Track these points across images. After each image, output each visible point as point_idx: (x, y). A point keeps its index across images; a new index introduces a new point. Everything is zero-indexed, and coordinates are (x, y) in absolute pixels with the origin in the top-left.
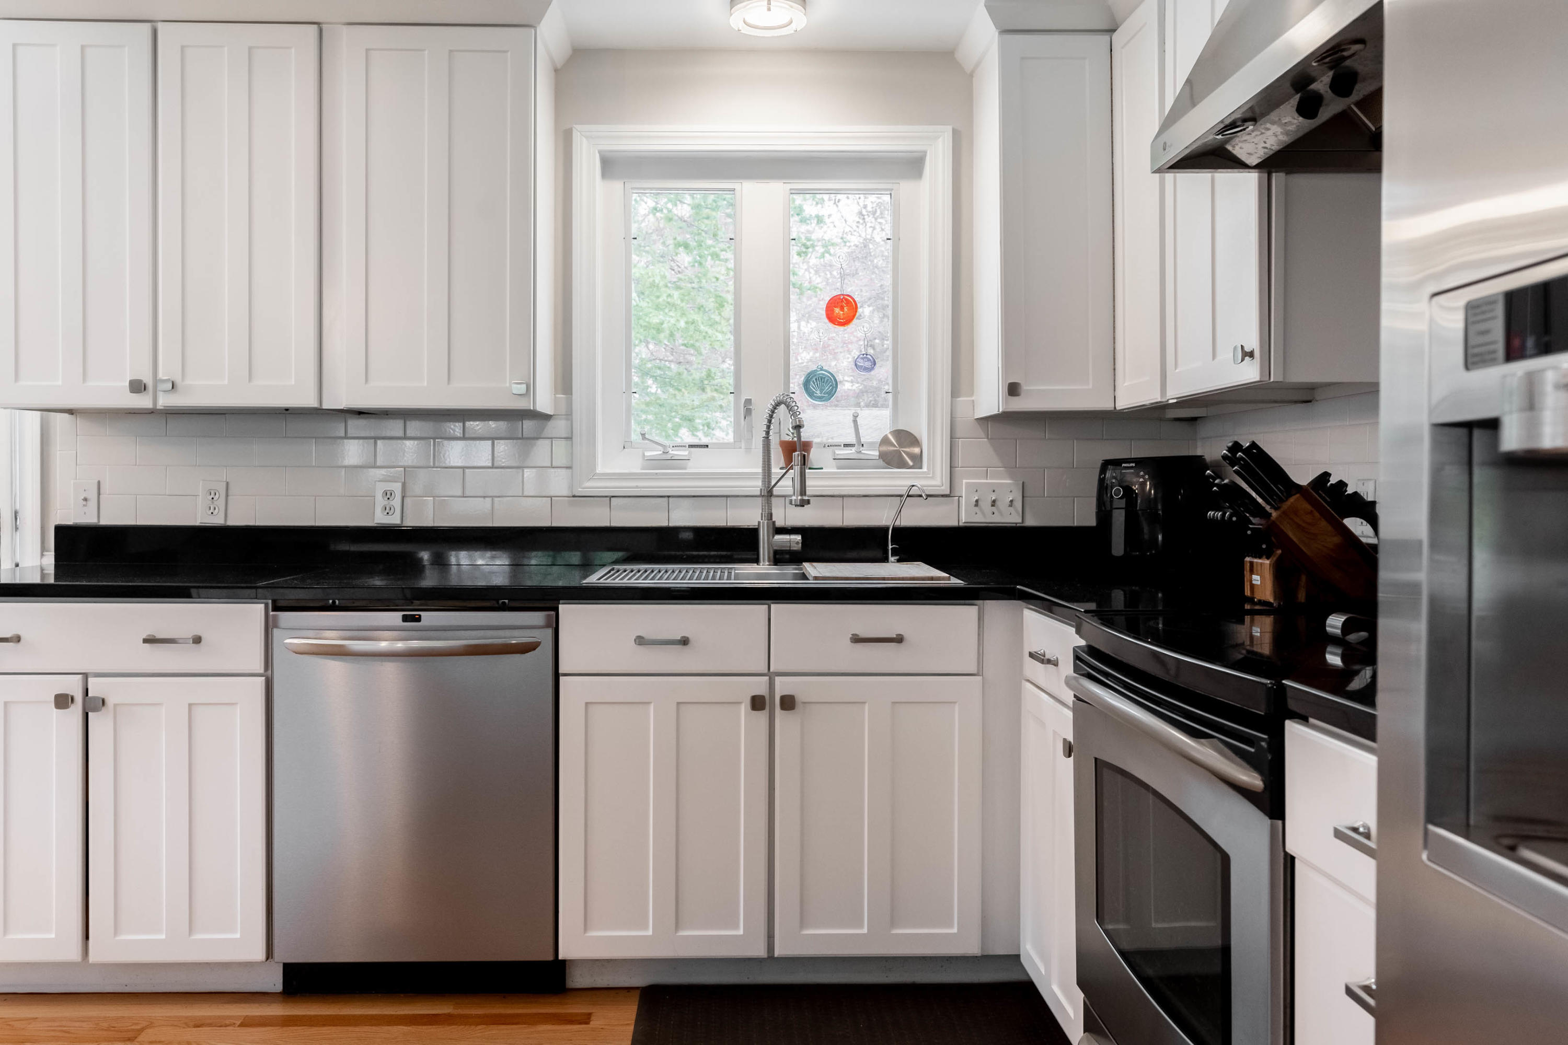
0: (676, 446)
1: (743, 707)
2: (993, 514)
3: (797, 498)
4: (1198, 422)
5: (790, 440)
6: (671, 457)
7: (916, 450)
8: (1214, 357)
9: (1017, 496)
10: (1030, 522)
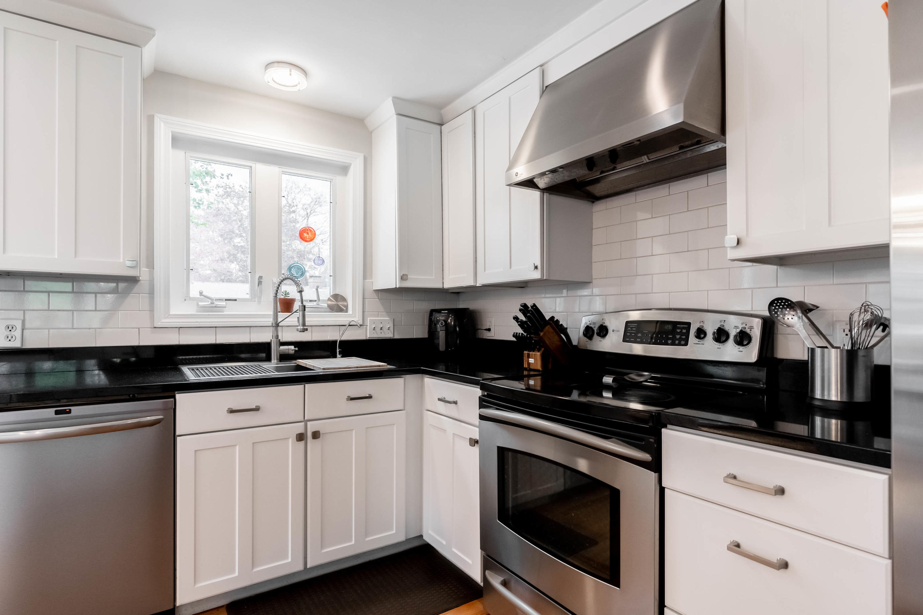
0: (217, 300)
1: (290, 441)
2: (381, 333)
3: (301, 327)
4: (460, 294)
5: (284, 298)
6: (216, 306)
7: (345, 304)
8: (510, 267)
9: (391, 325)
10: (397, 337)
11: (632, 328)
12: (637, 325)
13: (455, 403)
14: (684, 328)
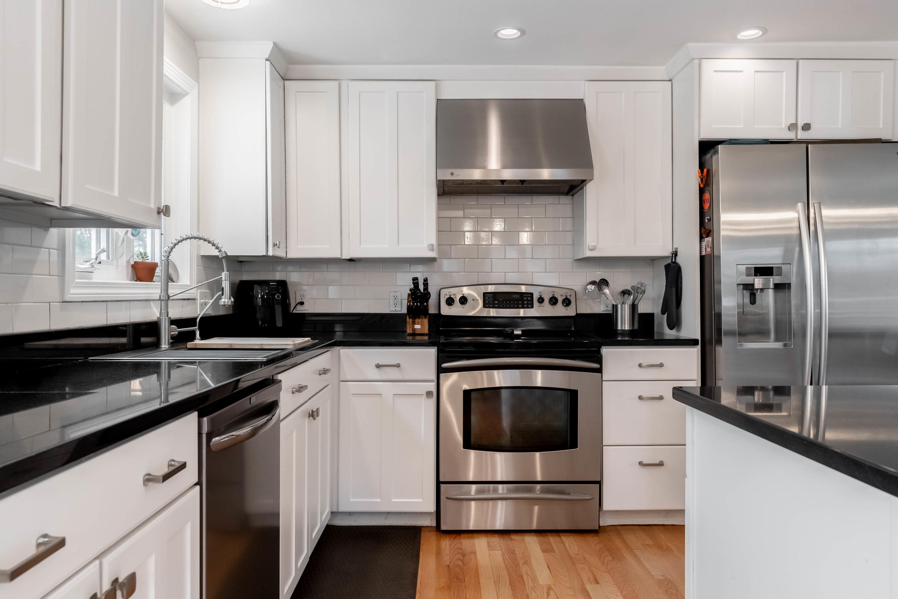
11: (489, 297)
12: (492, 295)
13: (398, 366)
14: (529, 297)
